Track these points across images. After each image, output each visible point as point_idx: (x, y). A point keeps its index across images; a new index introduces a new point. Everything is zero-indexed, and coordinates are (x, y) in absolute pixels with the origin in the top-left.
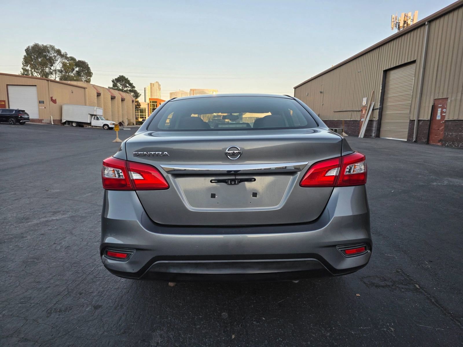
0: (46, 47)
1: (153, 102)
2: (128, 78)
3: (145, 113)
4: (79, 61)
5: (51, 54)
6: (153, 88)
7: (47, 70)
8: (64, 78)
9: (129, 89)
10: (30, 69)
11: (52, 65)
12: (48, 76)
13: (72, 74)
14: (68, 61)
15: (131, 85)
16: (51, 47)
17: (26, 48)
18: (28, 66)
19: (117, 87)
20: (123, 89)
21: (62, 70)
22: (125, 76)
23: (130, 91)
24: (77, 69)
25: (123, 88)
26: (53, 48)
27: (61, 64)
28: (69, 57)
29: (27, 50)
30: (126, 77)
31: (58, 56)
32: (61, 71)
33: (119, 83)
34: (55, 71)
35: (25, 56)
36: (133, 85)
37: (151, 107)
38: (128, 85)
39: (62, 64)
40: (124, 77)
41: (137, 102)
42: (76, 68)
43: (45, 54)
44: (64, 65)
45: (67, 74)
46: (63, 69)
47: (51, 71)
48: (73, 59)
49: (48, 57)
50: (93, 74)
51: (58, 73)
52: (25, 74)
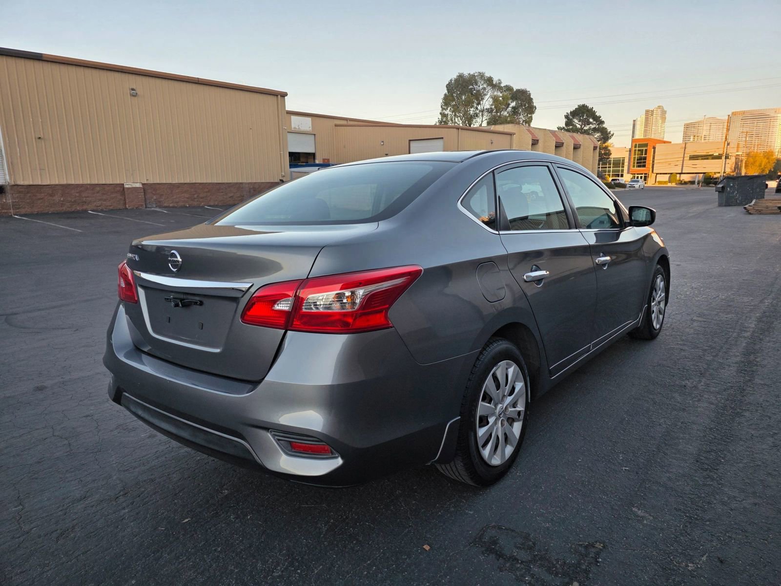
0: (472, 77)
1: (640, 146)
2: (592, 108)
3: (623, 167)
4: (518, 91)
5: (479, 86)
6: (650, 118)
7: (472, 111)
8: (493, 121)
9: (593, 127)
10: (450, 113)
11: (479, 104)
12: (473, 120)
13: (505, 113)
14: (501, 92)
15: (598, 119)
16: (479, 75)
17: (447, 83)
18: (447, 109)
19: (572, 125)
20: (583, 129)
21: (491, 108)
22: (588, 105)
23: (595, 130)
24: (513, 104)
25: (583, 126)
26: (482, 75)
27: (491, 100)
28: (504, 86)
29: (449, 86)
30: (590, 106)
31: (489, 88)
32: (490, 111)
33: (577, 119)
34: (482, 111)
35: (445, 95)
36: (601, 119)
37: (635, 155)
38: (591, 120)
39: (493, 99)
40: (586, 106)
41: (606, 148)
42: (511, 102)
43: (471, 87)
44: (495, 99)
45: (498, 114)
46: (493, 107)
47: (478, 112)
48: (509, 88)
49: (475, 92)
50: (537, 109)
51: (486, 114)
52: (444, 122)
